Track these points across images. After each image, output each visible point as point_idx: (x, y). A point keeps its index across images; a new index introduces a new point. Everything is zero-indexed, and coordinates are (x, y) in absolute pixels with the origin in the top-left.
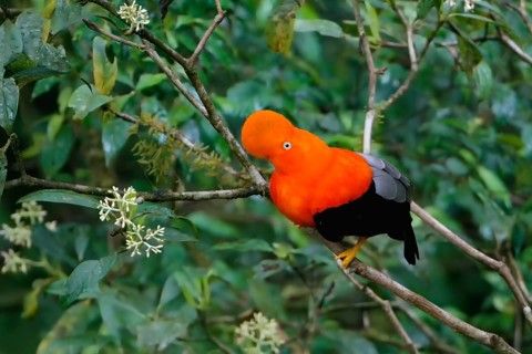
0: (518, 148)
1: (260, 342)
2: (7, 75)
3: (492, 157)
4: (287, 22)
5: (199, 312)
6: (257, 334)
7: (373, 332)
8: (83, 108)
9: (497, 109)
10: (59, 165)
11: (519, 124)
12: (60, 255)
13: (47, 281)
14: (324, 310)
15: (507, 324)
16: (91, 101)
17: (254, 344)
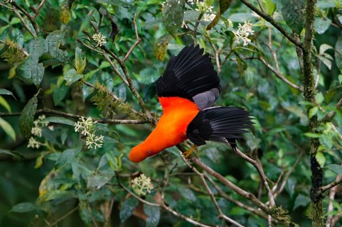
0: (267, 107)
1: (142, 187)
2: (39, 62)
3: (256, 111)
4: (164, 46)
5: (116, 172)
6: (141, 184)
7: (192, 186)
8: (70, 80)
9: (260, 89)
10: (61, 98)
11: (269, 96)
12: (54, 142)
13: (47, 152)
14: (172, 175)
15: (256, 186)
16: (74, 77)
17: (139, 188)
